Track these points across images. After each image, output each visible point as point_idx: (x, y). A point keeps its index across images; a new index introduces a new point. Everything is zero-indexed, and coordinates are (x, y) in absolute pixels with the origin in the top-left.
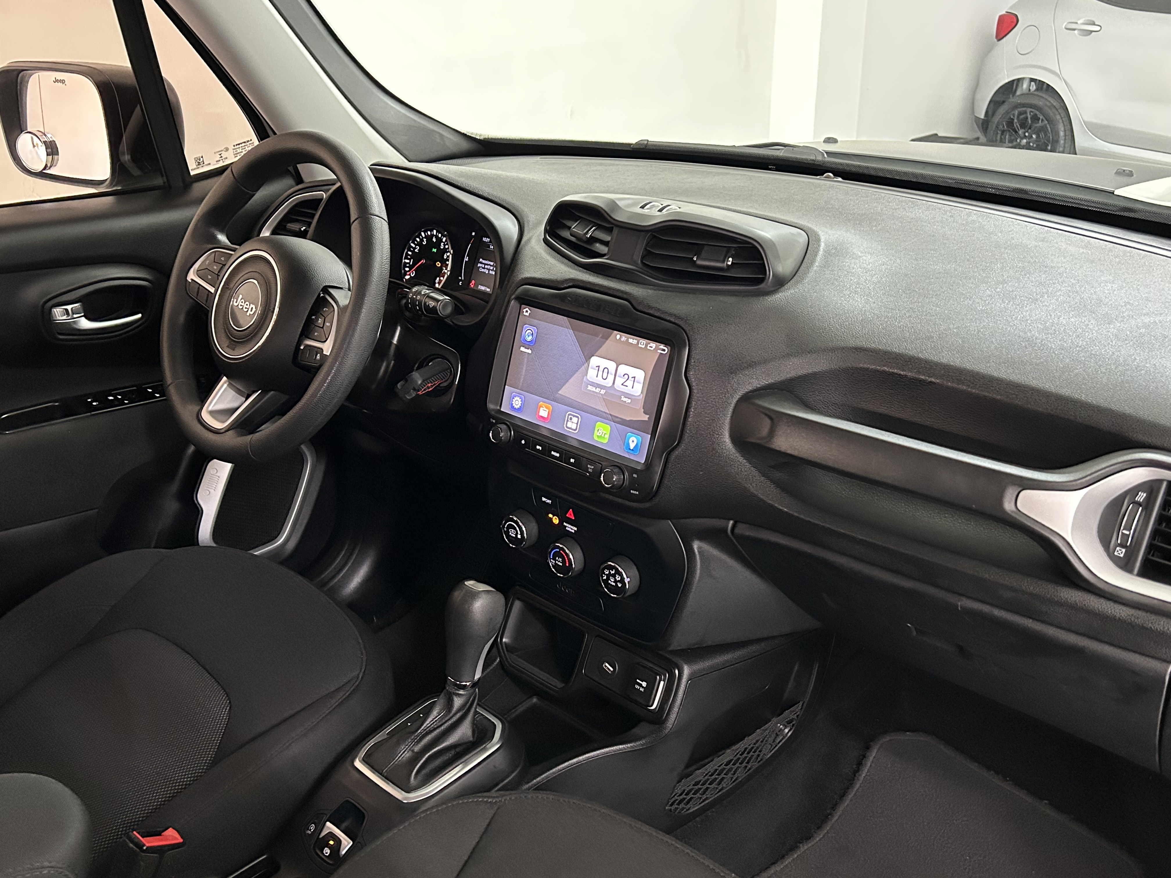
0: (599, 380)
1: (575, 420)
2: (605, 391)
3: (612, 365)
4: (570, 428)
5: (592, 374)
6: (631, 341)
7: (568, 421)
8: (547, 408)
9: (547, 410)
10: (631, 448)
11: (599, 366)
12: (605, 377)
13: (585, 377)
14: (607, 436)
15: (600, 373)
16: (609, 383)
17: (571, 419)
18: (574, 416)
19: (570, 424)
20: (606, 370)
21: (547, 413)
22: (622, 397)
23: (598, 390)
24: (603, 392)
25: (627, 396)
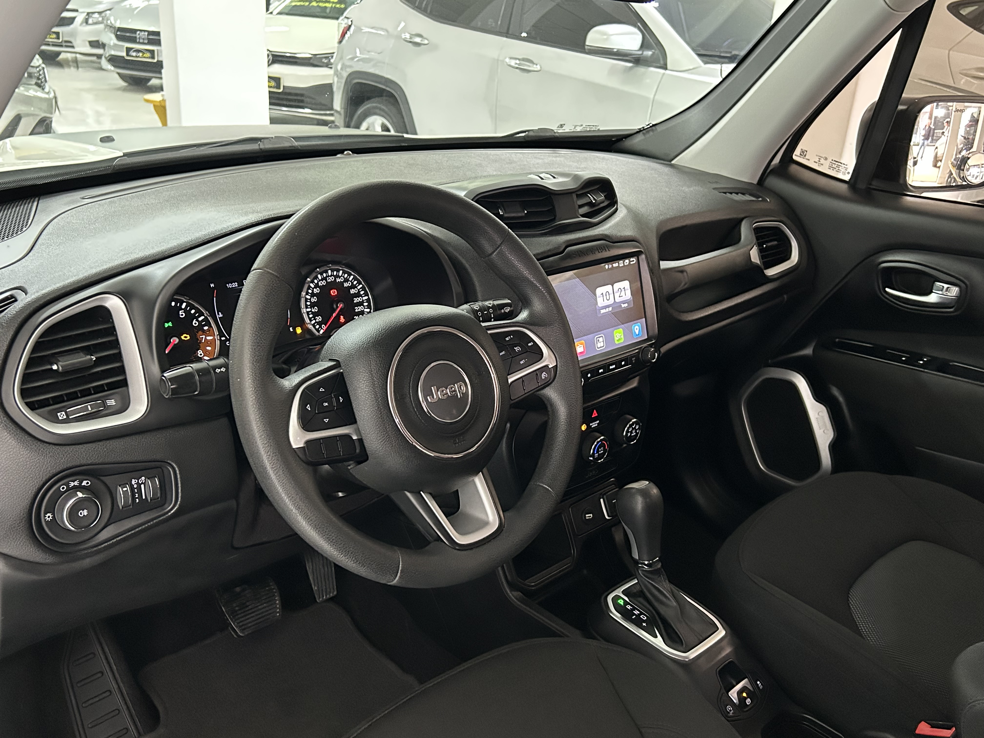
0: (607, 303)
1: (601, 339)
2: (611, 308)
3: (609, 288)
4: (601, 347)
5: (601, 302)
6: (615, 265)
7: (597, 343)
8: (581, 344)
9: (582, 346)
10: (637, 334)
11: (602, 294)
12: (608, 299)
13: (597, 306)
14: (622, 337)
15: (605, 297)
16: (611, 301)
17: (598, 341)
18: (599, 337)
19: (599, 345)
20: (607, 293)
21: (582, 347)
22: (622, 305)
23: (607, 310)
24: (610, 309)
25: (624, 302)
